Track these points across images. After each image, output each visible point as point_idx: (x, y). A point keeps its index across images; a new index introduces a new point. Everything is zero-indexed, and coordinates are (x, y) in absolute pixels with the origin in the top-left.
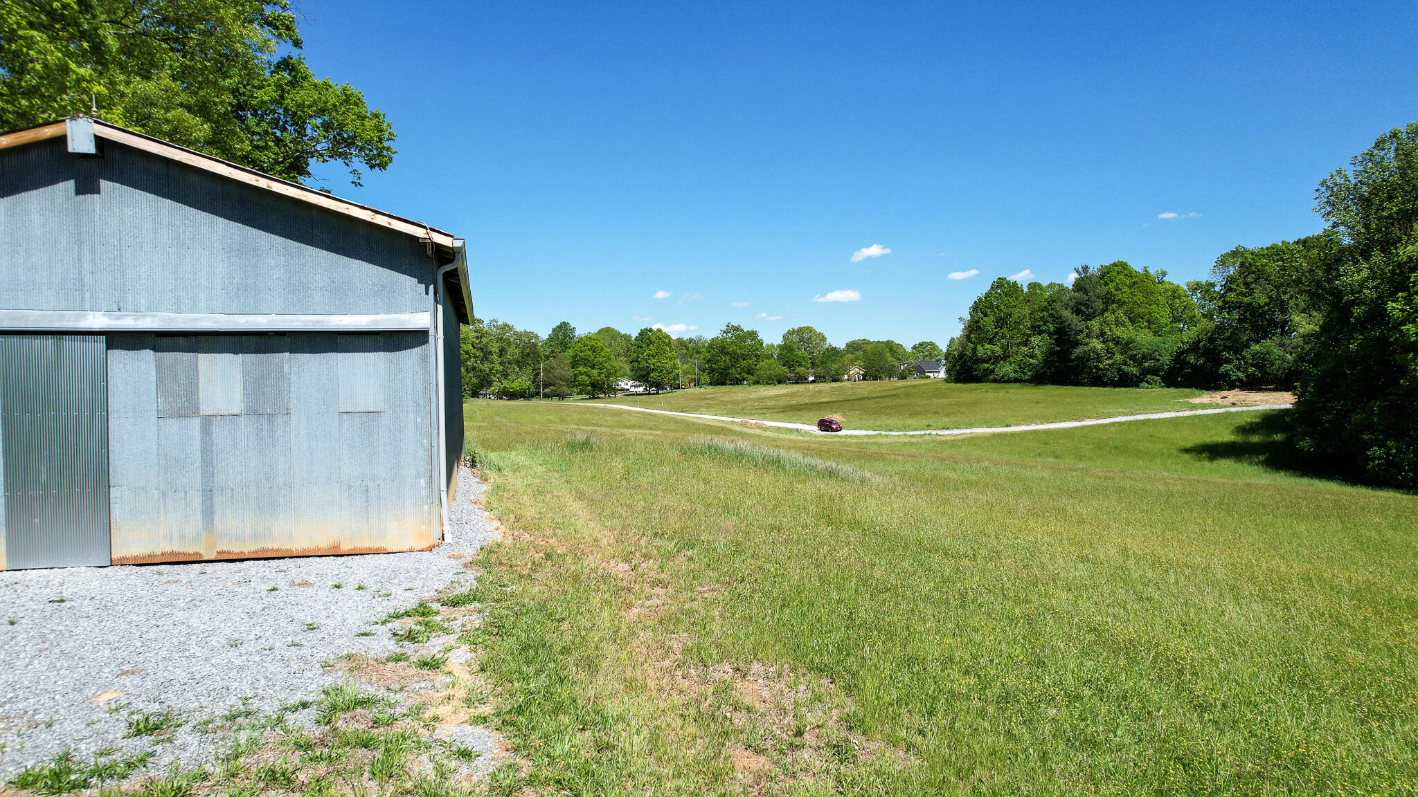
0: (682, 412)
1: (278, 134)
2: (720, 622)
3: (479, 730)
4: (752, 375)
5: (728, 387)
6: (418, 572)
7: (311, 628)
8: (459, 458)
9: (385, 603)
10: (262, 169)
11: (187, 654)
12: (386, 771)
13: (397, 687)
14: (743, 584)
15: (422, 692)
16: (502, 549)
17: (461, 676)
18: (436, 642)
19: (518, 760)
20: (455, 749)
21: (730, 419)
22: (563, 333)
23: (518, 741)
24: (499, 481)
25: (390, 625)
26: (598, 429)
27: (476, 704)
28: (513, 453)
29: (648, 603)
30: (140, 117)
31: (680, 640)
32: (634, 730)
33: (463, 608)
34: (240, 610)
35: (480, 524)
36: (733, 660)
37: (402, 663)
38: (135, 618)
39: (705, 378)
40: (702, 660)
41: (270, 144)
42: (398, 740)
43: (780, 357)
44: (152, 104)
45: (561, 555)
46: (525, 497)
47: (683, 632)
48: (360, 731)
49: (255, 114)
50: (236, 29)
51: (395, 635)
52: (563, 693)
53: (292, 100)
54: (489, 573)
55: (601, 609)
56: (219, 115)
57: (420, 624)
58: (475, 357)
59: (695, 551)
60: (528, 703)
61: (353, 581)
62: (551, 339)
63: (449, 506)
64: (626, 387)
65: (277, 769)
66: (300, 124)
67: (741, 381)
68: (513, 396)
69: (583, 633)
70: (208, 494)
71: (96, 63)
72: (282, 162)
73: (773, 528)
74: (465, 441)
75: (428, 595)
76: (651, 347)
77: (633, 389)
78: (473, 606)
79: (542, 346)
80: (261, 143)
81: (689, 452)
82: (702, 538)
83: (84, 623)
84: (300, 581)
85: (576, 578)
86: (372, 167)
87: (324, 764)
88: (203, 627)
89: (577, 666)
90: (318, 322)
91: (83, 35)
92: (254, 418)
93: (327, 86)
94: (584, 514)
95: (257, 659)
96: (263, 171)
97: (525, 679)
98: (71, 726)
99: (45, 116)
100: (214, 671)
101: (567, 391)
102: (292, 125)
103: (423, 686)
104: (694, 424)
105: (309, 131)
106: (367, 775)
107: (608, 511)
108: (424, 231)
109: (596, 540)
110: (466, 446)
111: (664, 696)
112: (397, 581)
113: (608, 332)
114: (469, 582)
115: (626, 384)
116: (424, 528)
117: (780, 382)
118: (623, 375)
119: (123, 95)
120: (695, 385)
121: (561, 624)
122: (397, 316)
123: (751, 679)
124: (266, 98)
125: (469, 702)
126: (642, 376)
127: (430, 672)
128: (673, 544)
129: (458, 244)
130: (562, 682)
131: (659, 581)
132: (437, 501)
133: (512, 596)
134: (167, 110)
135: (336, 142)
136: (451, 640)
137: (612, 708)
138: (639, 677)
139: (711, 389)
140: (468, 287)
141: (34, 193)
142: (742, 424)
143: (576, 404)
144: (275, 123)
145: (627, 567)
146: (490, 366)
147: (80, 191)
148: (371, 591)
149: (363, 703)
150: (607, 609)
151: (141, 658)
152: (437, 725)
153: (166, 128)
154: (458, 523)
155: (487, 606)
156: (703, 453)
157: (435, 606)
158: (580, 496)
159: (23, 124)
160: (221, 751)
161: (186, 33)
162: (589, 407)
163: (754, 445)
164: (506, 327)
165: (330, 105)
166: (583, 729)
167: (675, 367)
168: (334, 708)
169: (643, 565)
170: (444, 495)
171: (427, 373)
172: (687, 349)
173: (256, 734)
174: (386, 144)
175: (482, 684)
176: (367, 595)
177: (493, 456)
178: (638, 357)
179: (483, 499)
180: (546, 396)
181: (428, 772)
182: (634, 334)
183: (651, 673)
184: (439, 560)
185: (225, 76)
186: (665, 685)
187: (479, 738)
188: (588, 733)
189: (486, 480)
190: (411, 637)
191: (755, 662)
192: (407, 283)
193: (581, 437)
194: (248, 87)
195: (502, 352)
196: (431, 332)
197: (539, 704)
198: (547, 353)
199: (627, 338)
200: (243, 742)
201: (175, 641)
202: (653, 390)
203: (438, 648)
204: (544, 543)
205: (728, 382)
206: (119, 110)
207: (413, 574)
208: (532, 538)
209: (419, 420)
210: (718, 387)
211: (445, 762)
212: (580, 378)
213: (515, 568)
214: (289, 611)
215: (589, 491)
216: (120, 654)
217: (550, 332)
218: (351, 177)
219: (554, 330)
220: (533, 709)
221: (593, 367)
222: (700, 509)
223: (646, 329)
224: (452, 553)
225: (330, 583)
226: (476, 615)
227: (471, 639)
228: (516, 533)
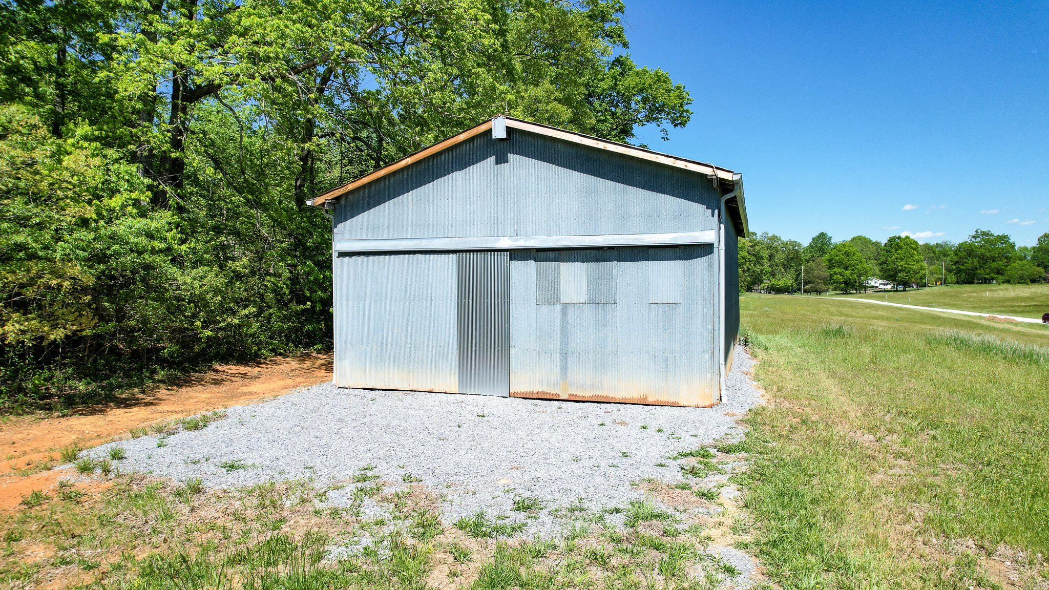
0: (928, 306)
1: (613, 109)
2: (964, 499)
3: (741, 553)
4: (1002, 274)
5: (975, 285)
6: (702, 423)
7: (625, 455)
8: (735, 339)
9: (676, 444)
10: (603, 136)
11: (548, 461)
12: (671, 571)
13: (681, 508)
14: (990, 467)
15: (700, 515)
16: (766, 412)
17: (730, 508)
18: (712, 479)
19: (771, 584)
20: (722, 564)
21: (978, 314)
22: (821, 242)
23: (771, 568)
24: (766, 358)
25: (679, 461)
26: (850, 319)
27: (740, 532)
28: (778, 336)
29: (891, 472)
30: (533, 113)
31: (921, 510)
32: (874, 581)
33: (733, 455)
34: (581, 436)
35: (750, 390)
36: (977, 537)
37: (686, 491)
38: (520, 433)
39: (952, 277)
40: (944, 532)
41: (608, 117)
42: (680, 549)
43: (1034, 258)
44: (539, 102)
45: (815, 422)
46: (786, 372)
47: (925, 502)
48: (654, 537)
49: (599, 99)
50: (588, 44)
51: (683, 469)
52: (811, 537)
53: (622, 85)
54: (755, 430)
55: (847, 471)
56: (577, 102)
57: (701, 463)
58: (750, 261)
59: (939, 432)
60: (782, 540)
61: (655, 425)
62: (811, 246)
63: (726, 375)
64: (876, 285)
65: (598, 552)
66: (627, 101)
67: (989, 280)
68: (779, 291)
69: (831, 489)
70: (564, 355)
71: (510, 81)
72: (615, 129)
73: (1023, 419)
74: (740, 326)
75: (708, 441)
76: (900, 251)
77: (882, 287)
78: (741, 455)
79: (803, 252)
80: (602, 118)
81: (933, 342)
82: (946, 421)
83: (494, 432)
84: (619, 421)
85: (827, 443)
86: (675, 126)
87: (628, 555)
88: (558, 445)
89: (824, 516)
90: (636, 239)
91: (503, 65)
92: (593, 306)
93: (645, 72)
94: (835, 390)
95: (589, 472)
96: (603, 137)
97: (781, 519)
98: (484, 496)
99: (483, 118)
100: (563, 476)
101: (824, 287)
102: (622, 102)
103: (701, 511)
104: (939, 318)
105: (633, 106)
106: (656, 571)
107: (857, 389)
108: (711, 169)
109: (845, 412)
110: (741, 329)
111: (905, 557)
112: (686, 428)
113: (861, 241)
114: (739, 436)
115: (876, 282)
116: (706, 390)
117: (1033, 281)
118: (873, 275)
119: (523, 98)
120: (941, 284)
121: (812, 479)
122: (691, 234)
123: (998, 559)
124: (606, 87)
125: (734, 530)
126: (890, 275)
127: (706, 501)
128: (917, 423)
129: (737, 177)
130: (811, 527)
131: (902, 453)
132: (717, 371)
133: (772, 451)
134: (547, 104)
135: (651, 111)
136: (723, 479)
137: (854, 558)
138: (881, 536)
139: (957, 288)
140: (744, 209)
141: (475, 166)
142: (990, 319)
143: (831, 298)
144: (612, 102)
145: (872, 437)
146: (761, 268)
147: (498, 162)
148: (667, 433)
149: (658, 516)
150: (853, 472)
151: (522, 460)
152: (709, 543)
153: (547, 115)
154: (733, 388)
155: (753, 457)
156: (948, 344)
157: (713, 451)
158: (833, 375)
159: (473, 124)
160: (565, 531)
161: (559, 52)
162: (842, 301)
163: (1002, 339)
164: (775, 238)
165: (647, 85)
166: (827, 570)
167: (922, 268)
168: (637, 517)
169: (887, 438)
170: (722, 367)
171: (711, 275)
172: (934, 253)
173: (586, 525)
174: (685, 108)
175: (745, 517)
176: (664, 436)
177: (762, 338)
178: (887, 260)
179: (753, 371)
180: (806, 291)
181: (701, 578)
182: (884, 241)
183: (892, 533)
184: (717, 415)
185: (581, 75)
186: (905, 547)
187: (741, 560)
188: (831, 575)
189: (756, 357)
190: (694, 472)
191: (1002, 544)
192: (698, 210)
193: (835, 326)
194: (595, 81)
195: (771, 257)
196: (716, 245)
197: (791, 542)
198: (808, 258)
199: (877, 244)
200: (577, 528)
201: (542, 452)
202: (901, 287)
203: (713, 484)
204: (800, 411)
205: (976, 281)
206: (520, 108)
207: (697, 424)
208: (791, 406)
209: (705, 310)
210: (964, 285)
211: (714, 573)
212: (835, 277)
213: (776, 429)
214: (611, 441)
215: (840, 371)
216: (512, 455)
217: (811, 241)
218: (662, 135)
219: (813, 239)
220: (785, 545)
221: (846, 268)
222: (944, 394)
223: (895, 237)
224: (727, 411)
225: (640, 424)
226: (743, 462)
227: (738, 480)
228: (778, 401)
